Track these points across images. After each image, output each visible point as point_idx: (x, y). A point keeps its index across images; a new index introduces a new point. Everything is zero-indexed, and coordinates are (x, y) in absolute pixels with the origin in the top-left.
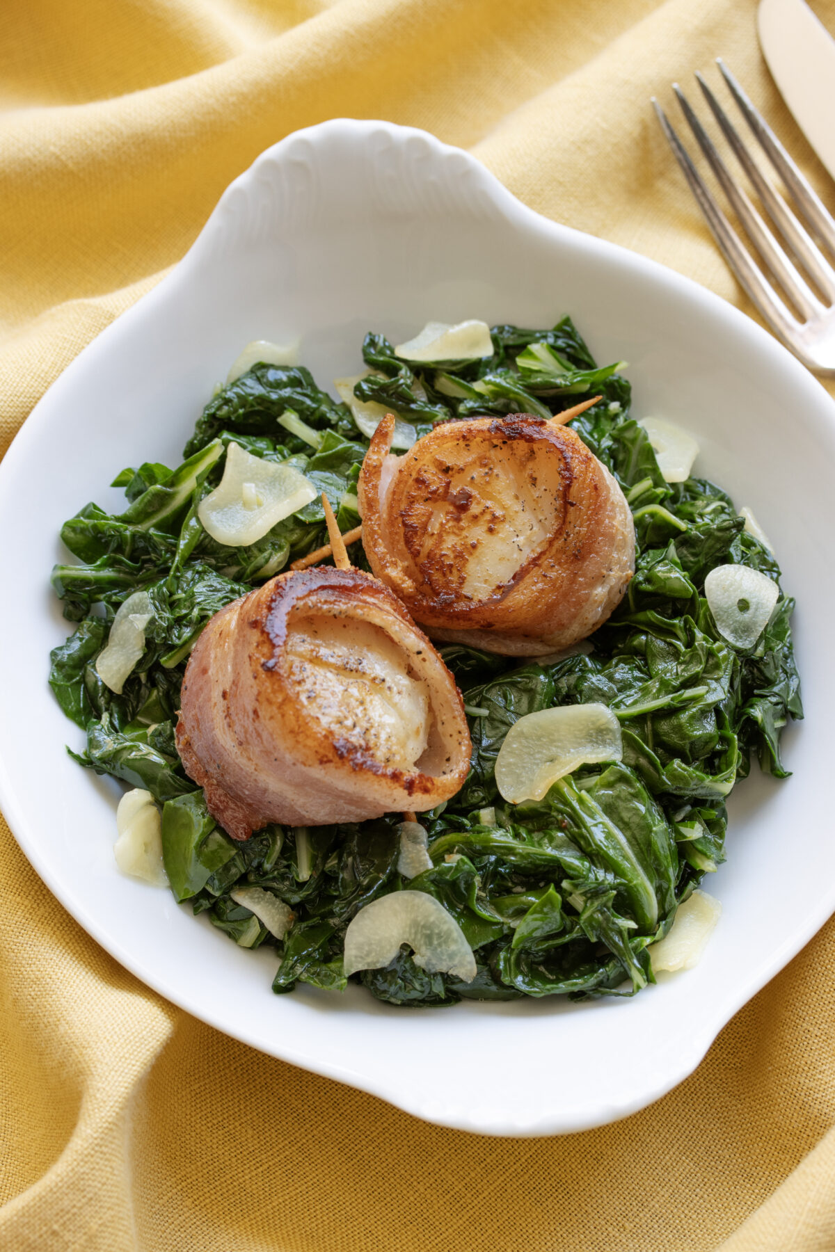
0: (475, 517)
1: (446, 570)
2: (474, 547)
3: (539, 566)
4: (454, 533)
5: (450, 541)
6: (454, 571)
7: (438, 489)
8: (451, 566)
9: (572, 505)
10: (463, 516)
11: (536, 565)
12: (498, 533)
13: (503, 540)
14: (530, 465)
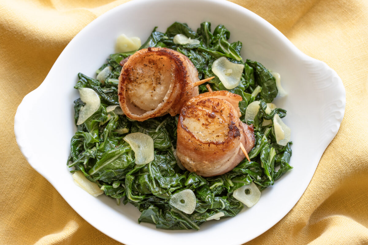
0: (207, 120)
1: (192, 113)
2: (199, 120)
3: (192, 138)
4: (203, 114)
5: (200, 113)
6: (192, 115)
7: (216, 109)
8: (193, 114)
9: (209, 145)
10: (207, 116)
11: (192, 137)
12: (203, 126)
13: (201, 128)
14: (223, 135)
